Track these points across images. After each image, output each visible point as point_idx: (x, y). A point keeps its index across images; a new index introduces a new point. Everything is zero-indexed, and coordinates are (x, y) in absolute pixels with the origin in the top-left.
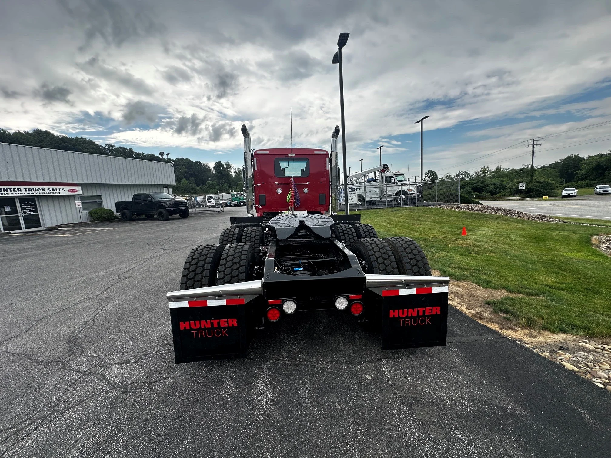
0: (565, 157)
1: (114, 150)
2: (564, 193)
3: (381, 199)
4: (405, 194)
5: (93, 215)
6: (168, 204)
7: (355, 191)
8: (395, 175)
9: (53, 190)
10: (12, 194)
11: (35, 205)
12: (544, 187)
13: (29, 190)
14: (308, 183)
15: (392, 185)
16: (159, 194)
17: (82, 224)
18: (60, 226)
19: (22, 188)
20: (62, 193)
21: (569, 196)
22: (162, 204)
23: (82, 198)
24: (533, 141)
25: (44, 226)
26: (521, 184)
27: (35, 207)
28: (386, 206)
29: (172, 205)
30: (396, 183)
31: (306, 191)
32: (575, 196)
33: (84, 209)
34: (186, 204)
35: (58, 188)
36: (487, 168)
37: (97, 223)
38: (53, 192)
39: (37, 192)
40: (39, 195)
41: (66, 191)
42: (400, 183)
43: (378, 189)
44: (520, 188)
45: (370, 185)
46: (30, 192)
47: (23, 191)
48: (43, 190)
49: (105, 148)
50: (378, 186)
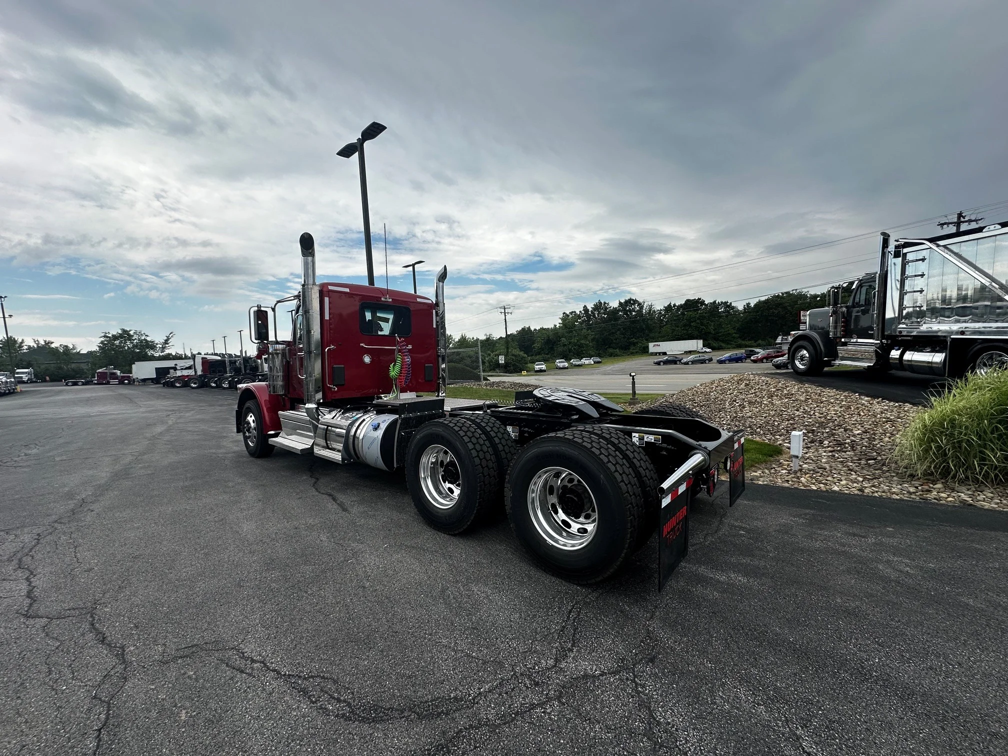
0: (519, 329)
2: (537, 367)
12: (520, 361)
14: (410, 346)
21: (541, 371)
24: (505, 309)
26: (500, 357)
32: (544, 371)
36: (450, 336)
44: (500, 362)
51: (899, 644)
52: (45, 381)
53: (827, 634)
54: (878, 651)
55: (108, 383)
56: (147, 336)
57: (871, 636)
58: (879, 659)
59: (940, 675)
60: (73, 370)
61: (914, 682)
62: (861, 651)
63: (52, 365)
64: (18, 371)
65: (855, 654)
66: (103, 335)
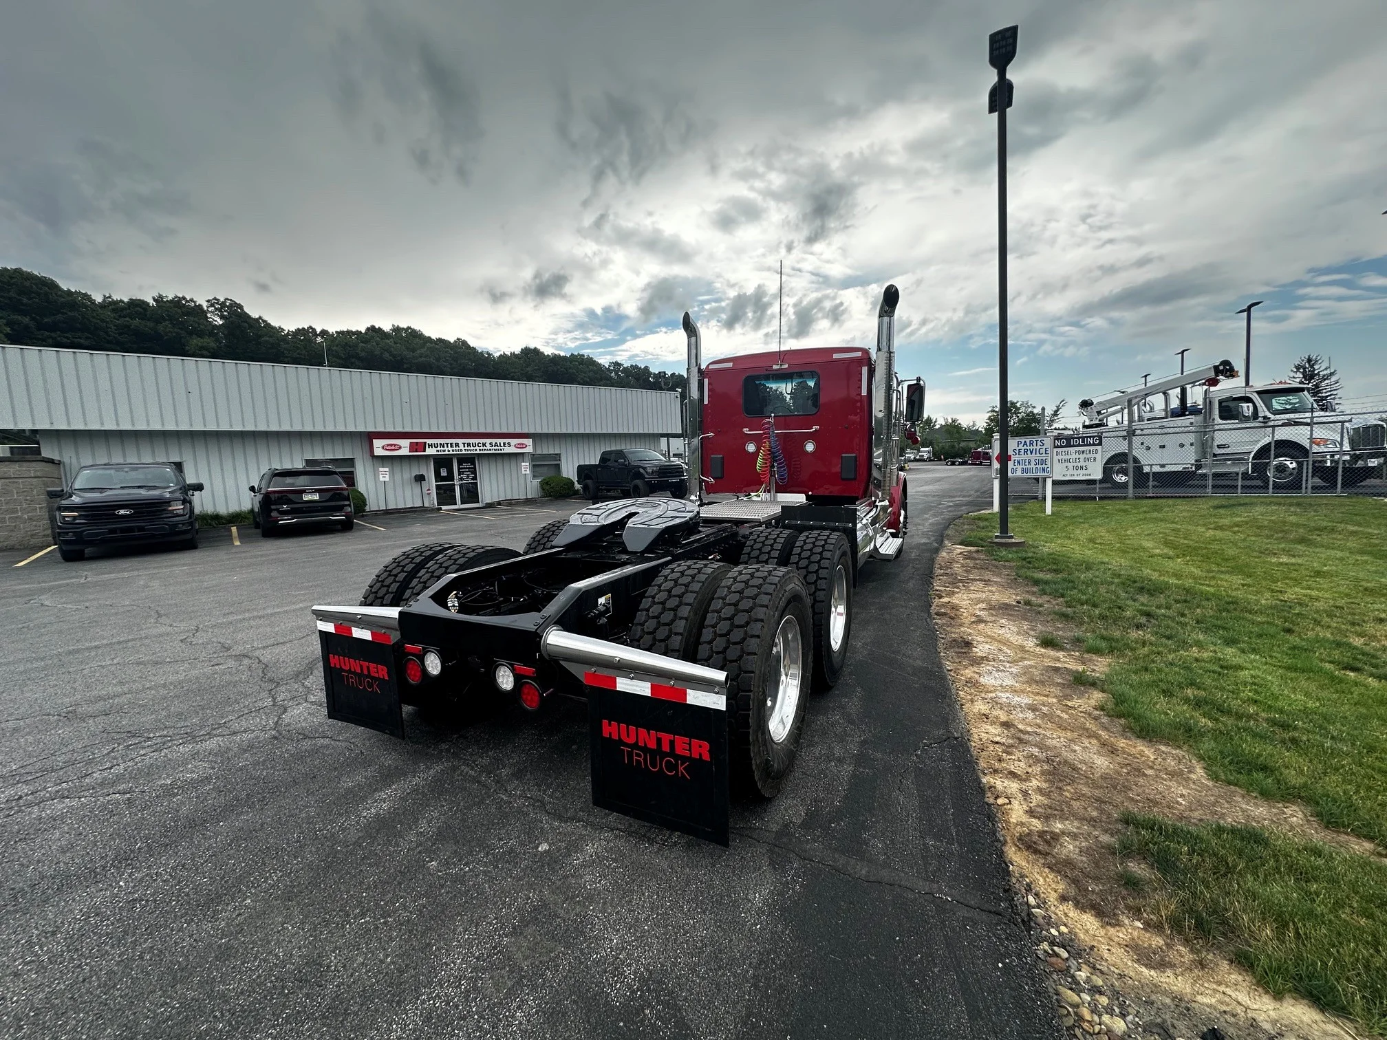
1: (621, 371)
3: (1199, 467)
4: (1293, 452)
5: (545, 486)
6: (650, 470)
7: (1094, 445)
8: (1259, 393)
9: (496, 445)
10: (449, 451)
11: (475, 468)
13: (469, 445)
14: (815, 427)
15: (1243, 426)
16: (641, 452)
17: (528, 502)
18: (499, 503)
19: (460, 441)
20: (507, 450)
22: (641, 470)
23: (533, 457)
25: (482, 501)
27: (474, 472)
28: (1209, 489)
29: (656, 472)
30: (1261, 419)
31: (810, 447)
33: (535, 477)
34: (682, 472)
35: (502, 441)
37: (547, 500)
38: (496, 448)
39: (477, 447)
40: (478, 452)
41: (512, 447)
42: (1278, 417)
43: (1191, 438)
45: (1162, 427)
46: (469, 448)
47: (461, 447)
48: (484, 445)
49: (608, 370)
50: (1192, 429)
51: (113, 924)
52: (940, 460)
53: (200, 857)
54: (130, 893)
55: (980, 464)
56: (1034, 407)
57: (155, 901)
58: (121, 887)
59: (38, 935)
60: (963, 449)
61: (65, 900)
62: (147, 875)
63: (948, 444)
64: (922, 449)
65: (149, 867)
66: (990, 409)
